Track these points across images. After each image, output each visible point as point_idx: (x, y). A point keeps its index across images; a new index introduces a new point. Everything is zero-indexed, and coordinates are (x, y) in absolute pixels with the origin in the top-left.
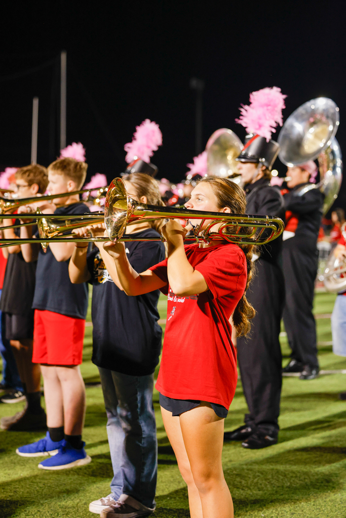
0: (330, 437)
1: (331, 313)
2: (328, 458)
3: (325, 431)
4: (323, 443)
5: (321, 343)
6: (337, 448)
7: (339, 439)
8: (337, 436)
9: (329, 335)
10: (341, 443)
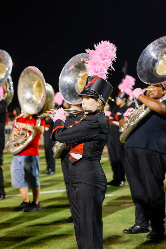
0: (9, 232)
1: (10, 163)
2: (7, 243)
3: (6, 229)
4: (5, 236)
5: (6, 180)
6: (12, 237)
7: (13, 232)
8: (12, 231)
9: (9, 176)
10: (15, 235)
